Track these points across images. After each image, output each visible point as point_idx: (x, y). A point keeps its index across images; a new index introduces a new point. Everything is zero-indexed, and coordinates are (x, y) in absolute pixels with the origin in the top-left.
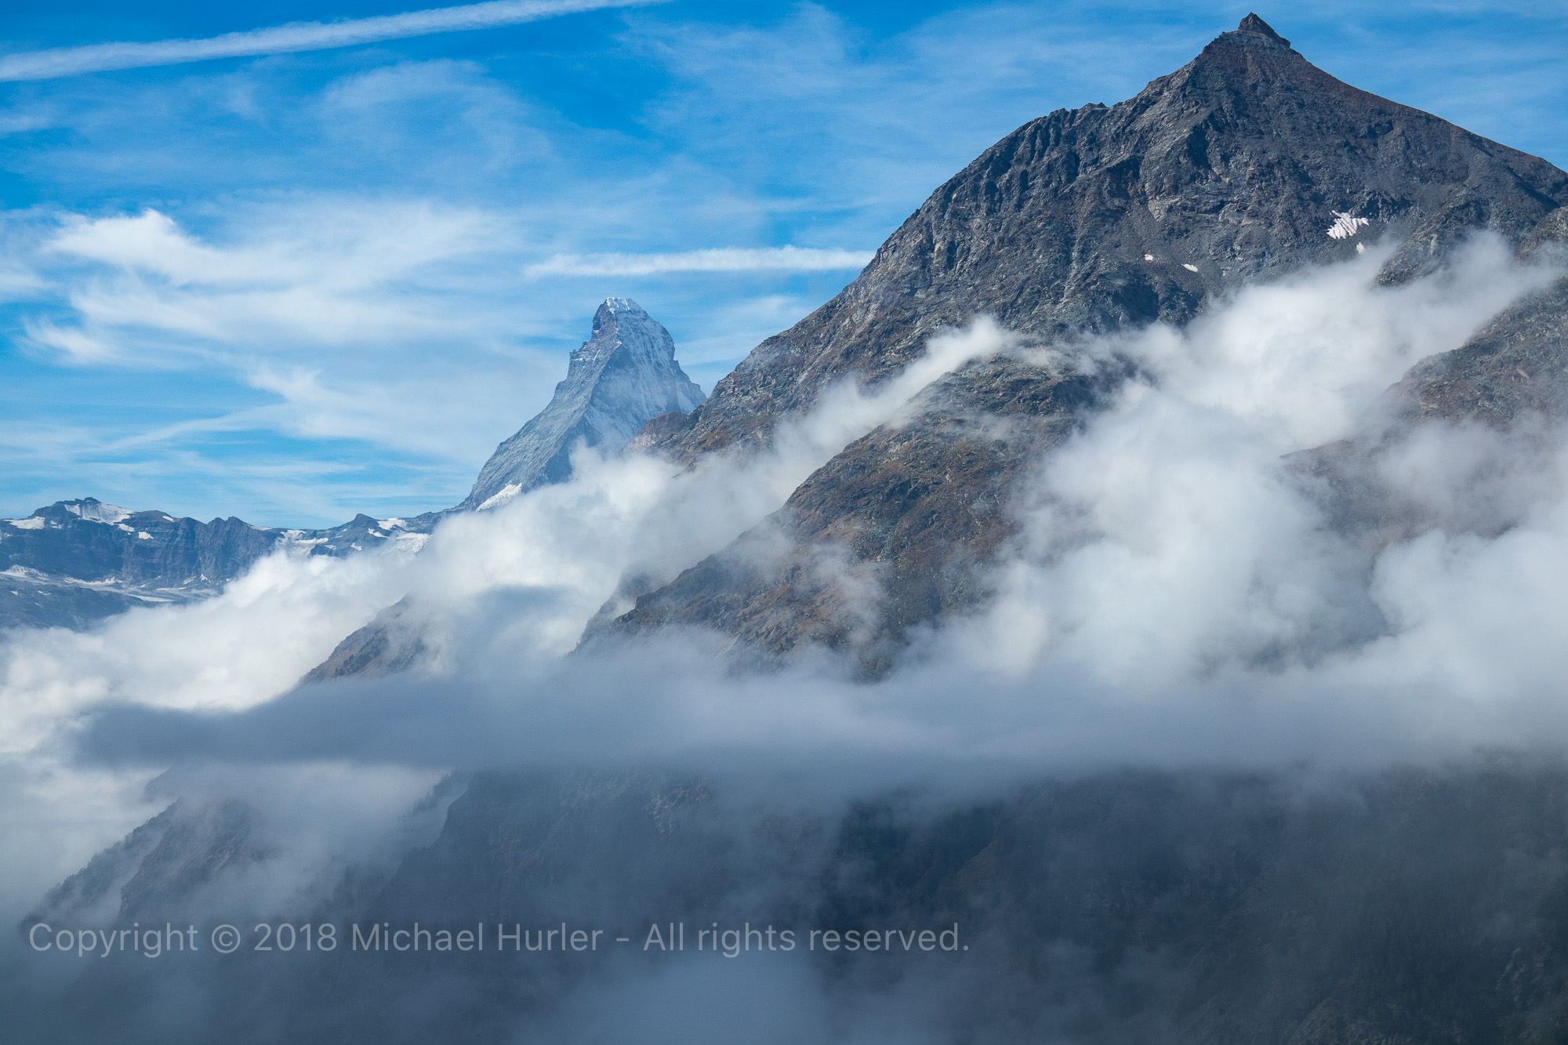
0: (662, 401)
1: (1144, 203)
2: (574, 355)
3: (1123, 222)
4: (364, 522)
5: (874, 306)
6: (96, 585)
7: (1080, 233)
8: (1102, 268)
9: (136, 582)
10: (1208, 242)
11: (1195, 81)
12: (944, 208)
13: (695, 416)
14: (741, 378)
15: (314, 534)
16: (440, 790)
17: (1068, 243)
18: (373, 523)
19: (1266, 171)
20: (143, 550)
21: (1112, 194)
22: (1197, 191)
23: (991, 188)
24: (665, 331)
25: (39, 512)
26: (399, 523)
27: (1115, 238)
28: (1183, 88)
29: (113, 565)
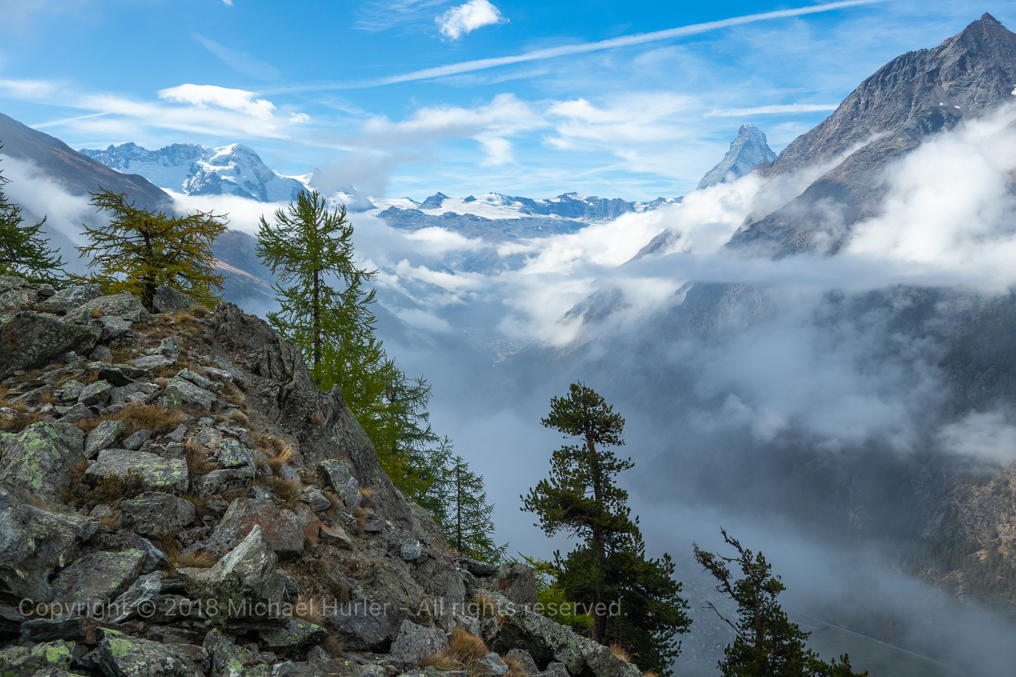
0: (761, 158)
1: (940, 84)
2: (732, 143)
3: (932, 92)
4: (661, 200)
5: (838, 124)
6: (576, 220)
7: (915, 96)
8: (923, 109)
9: (589, 219)
10: (964, 97)
11: (963, 39)
12: (865, 88)
13: (773, 163)
14: (790, 148)
15: (645, 204)
16: (684, 287)
17: (911, 100)
18: (664, 200)
19: (988, 71)
20: (591, 209)
21: (928, 82)
22: (961, 79)
23: (883, 80)
24: (763, 134)
25: (559, 197)
26: (673, 200)
27: (929, 97)
28: (958, 42)
29: (582, 213)
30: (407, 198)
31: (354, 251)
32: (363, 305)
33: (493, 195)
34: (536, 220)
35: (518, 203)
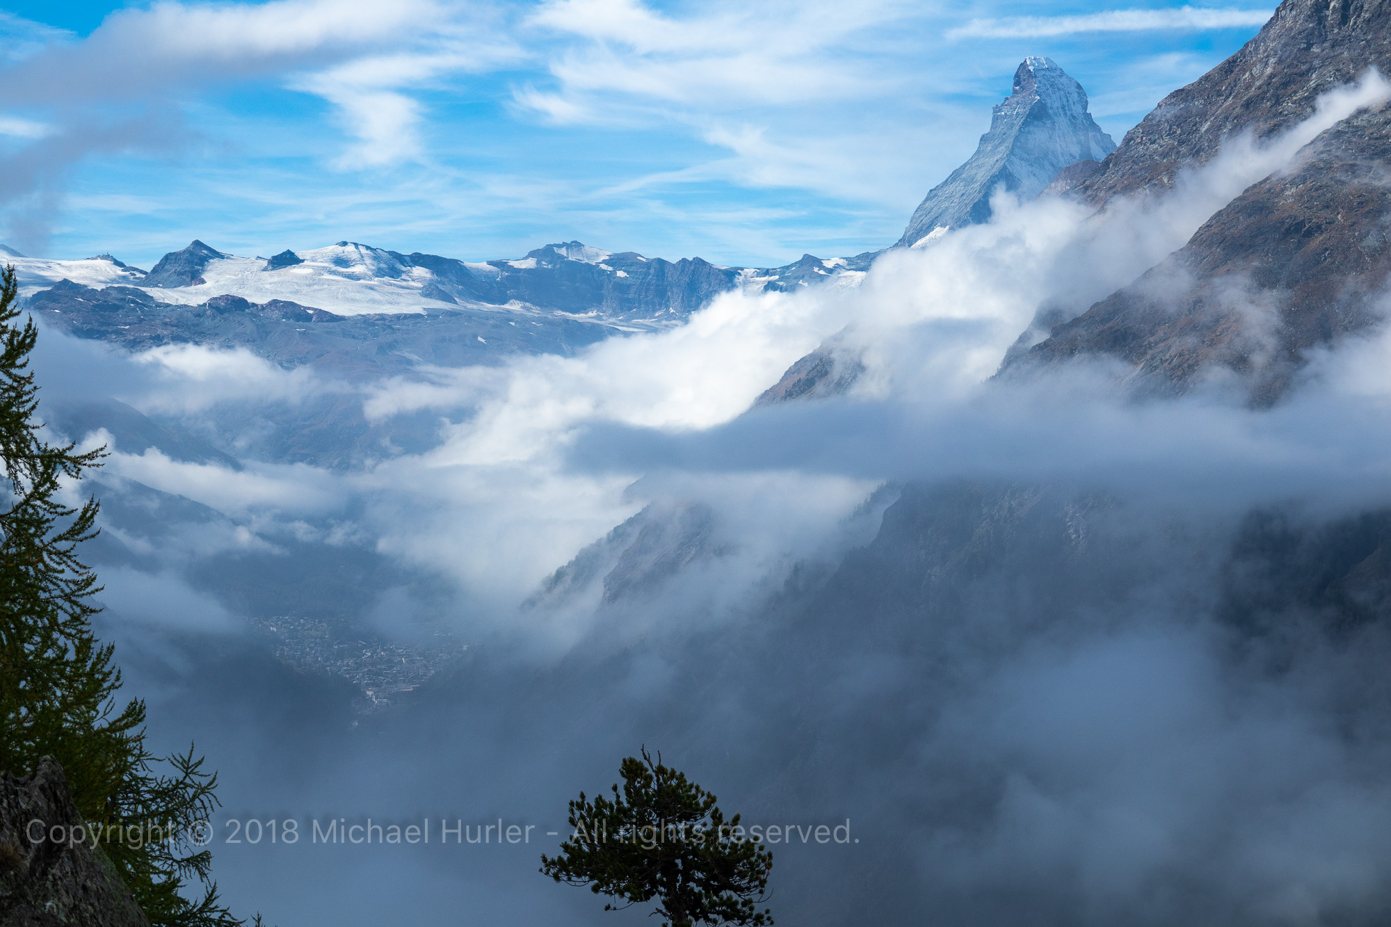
0: (1075, 150)
2: (997, 109)
4: (810, 262)
5: (1272, 60)
6: (581, 317)
9: (615, 314)
13: (1106, 163)
14: (1149, 127)
15: (767, 272)
16: (876, 497)
18: (818, 262)
20: (621, 287)
24: (1079, 86)
25: (532, 254)
26: (841, 262)
29: (595, 300)
30: (107, 257)
33: (351, 248)
34: (470, 316)
35: (419, 271)
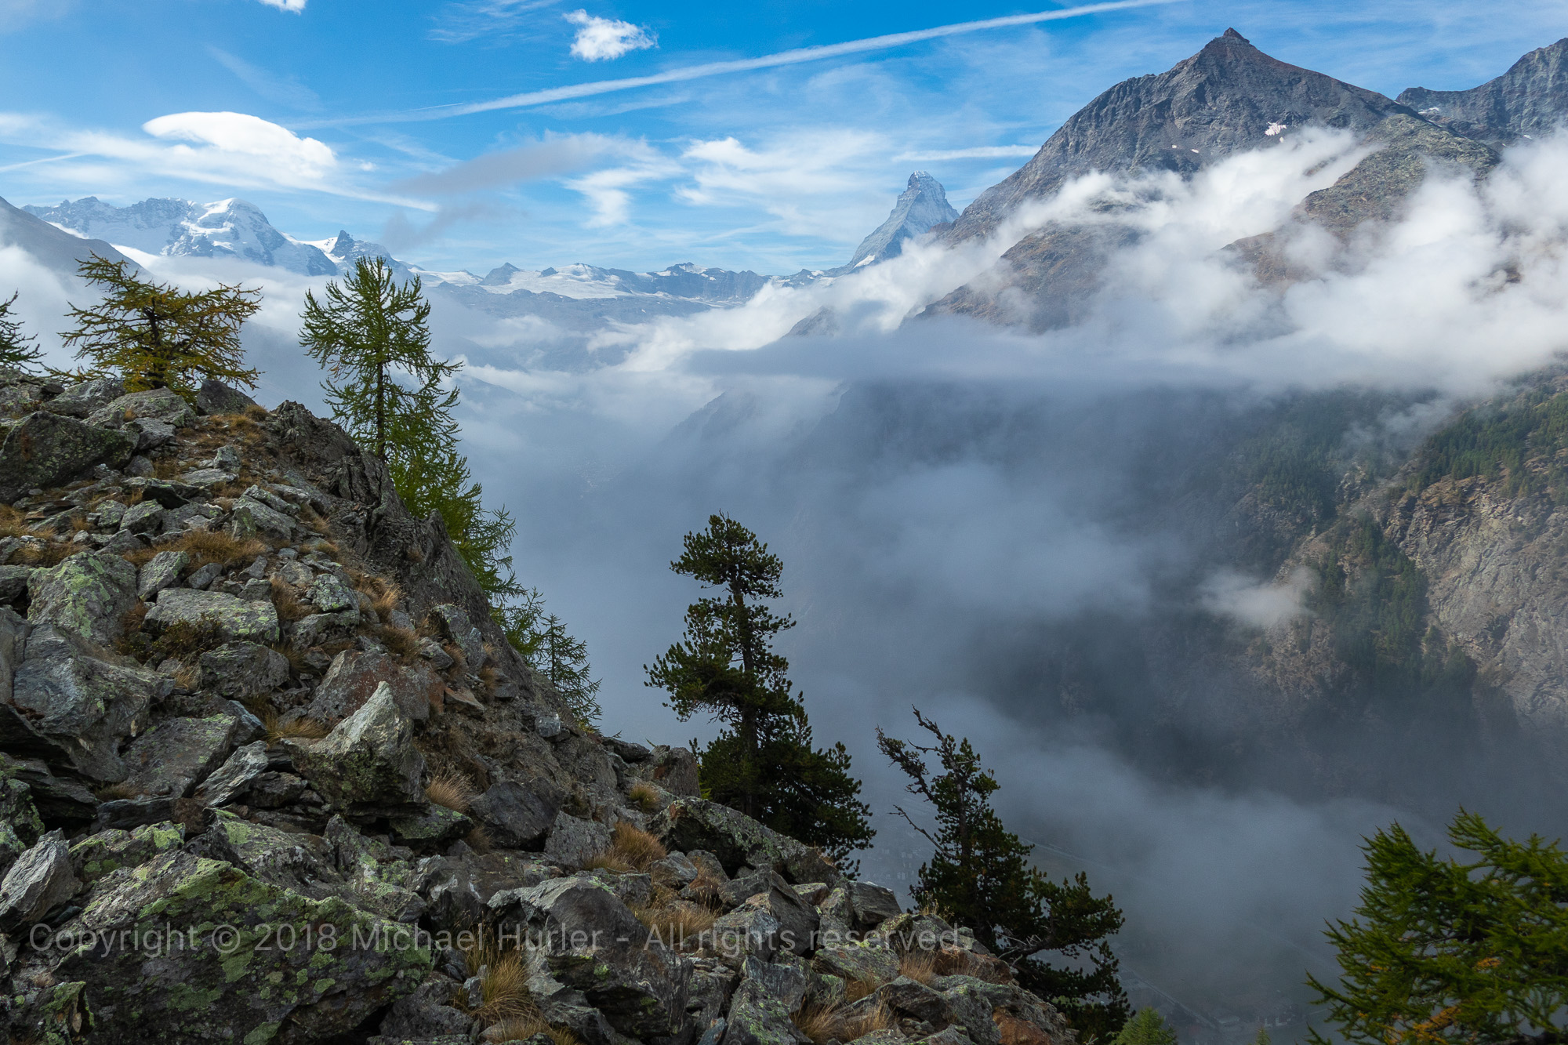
0: (939, 217)
1: (1173, 121)
2: (899, 197)
3: (1162, 130)
4: (805, 272)
5: (1039, 173)
6: (692, 300)
7: (1140, 136)
8: (1151, 153)
9: (709, 298)
10: (1204, 138)
11: (1200, 62)
12: (1074, 126)
13: (954, 224)
14: (978, 206)
15: (784, 278)
17: (1135, 141)
18: (810, 273)
19: (1235, 104)
20: (712, 284)
21: (1157, 117)
22: (1199, 114)
23: (1097, 116)
24: (940, 186)
25: (668, 269)
26: (821, 273)
27: (1158, 138)
28: (1194, 65)
29: (700, 292)
30: (464, 270)
31: (430, 337)
32: (442, 409)
33: (581, 266)
34: (638, 299)
35: (613, 277)
